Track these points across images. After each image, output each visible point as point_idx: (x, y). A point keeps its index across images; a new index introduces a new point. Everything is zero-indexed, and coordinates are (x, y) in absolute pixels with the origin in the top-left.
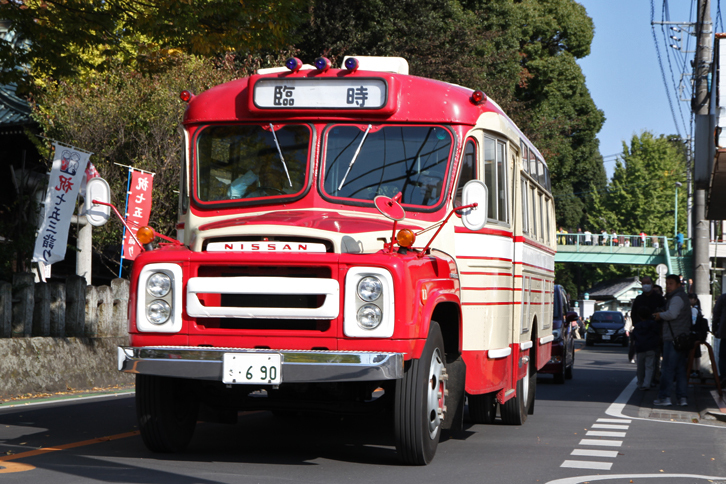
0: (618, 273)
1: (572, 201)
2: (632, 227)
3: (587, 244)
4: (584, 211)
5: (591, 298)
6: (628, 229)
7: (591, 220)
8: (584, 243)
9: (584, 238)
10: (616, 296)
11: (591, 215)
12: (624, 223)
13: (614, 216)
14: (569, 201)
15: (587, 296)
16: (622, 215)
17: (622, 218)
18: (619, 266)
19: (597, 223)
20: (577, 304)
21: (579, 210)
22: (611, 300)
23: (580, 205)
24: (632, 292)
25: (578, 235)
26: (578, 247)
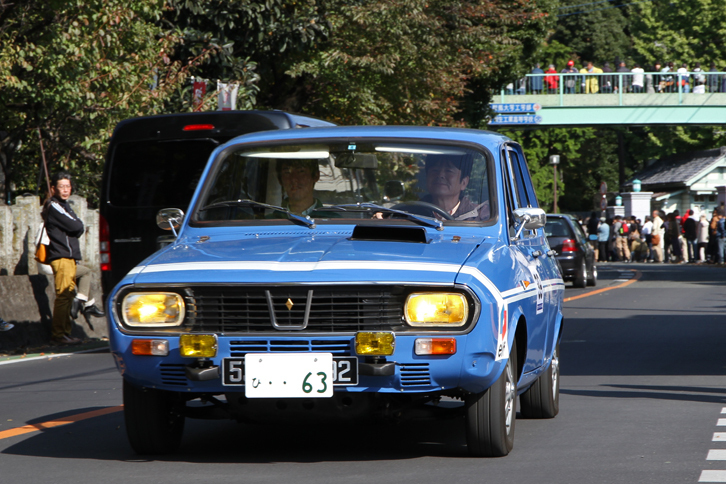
0: (692, 141)
1: (605, 15)
2: (714, 56)
3: (637, 90)
4: (626, 31)
5: (645, 188)
6: (706, 62)
7: (640, 47)
8: (631, 89)
9: (630, 79)
10: (688, 184)
11: (640, 38)
12: (699, 51)
13: (680, 39)
14: (600, 14)
15: (637, 185)
16: (696, 35)
17: (696, 41)
18: (692, 129)
19: (651, 51)
20: (619, 201)
21: (618, 29)
22: (680, 190)
23: (619, 21)
24: (717, 175)
25: (621, 74)
26: (620, 97)
